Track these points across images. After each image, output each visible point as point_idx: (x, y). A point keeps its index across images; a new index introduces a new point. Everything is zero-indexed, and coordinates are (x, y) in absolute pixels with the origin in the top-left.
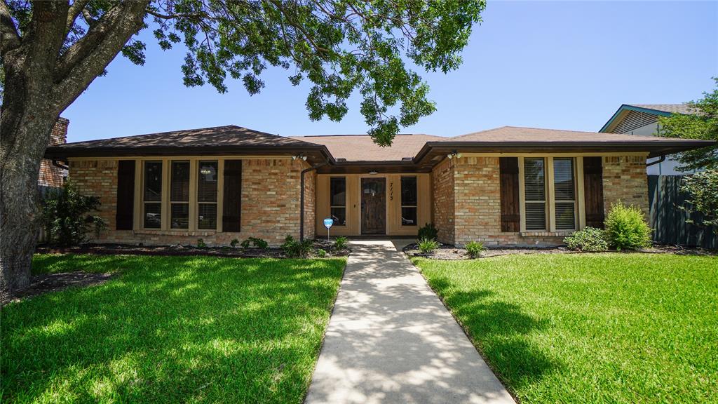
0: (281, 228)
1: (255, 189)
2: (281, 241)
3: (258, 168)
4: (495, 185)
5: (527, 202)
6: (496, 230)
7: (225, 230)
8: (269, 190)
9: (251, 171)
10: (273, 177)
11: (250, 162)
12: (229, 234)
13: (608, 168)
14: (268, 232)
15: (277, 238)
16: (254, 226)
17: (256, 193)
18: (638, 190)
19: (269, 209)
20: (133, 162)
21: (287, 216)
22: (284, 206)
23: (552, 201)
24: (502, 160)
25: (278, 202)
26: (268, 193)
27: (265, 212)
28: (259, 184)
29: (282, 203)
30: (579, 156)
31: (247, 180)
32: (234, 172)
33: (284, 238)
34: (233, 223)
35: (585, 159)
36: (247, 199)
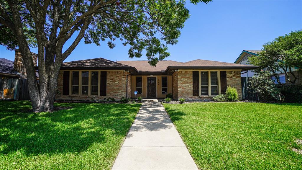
0: (120, 94)
1: (111, 81)
2: (120, 99)
3: (112, 74)
4: (191, 80)
5: (202, 86)
6: (192, 95)
7: (101, 95)
8: (116, 82)
9: (110, 75)
10: (117, 77)
11: (109, 72)
12: (102, 96)
13: (228, 75)
14: (115, 96)
15: (119, 98)
16: (111, 94)
17: (111, 82)
18: (238, 82)
19: (116, 88)
20: (69, 72)
21: (122, 90)
22: (121, 87)
23: (210, 85)
24: (193, 72)
25: (119, 86)
26: (116, 83)
27: (115, 89)
28: (113, 79)
29: (120, 86)
30: (219, 71)
31: (108, 78)
32: (104, 75)
33: (121, 98)
34: (103, 93)
35: (221, 72)
36: (108, 85)
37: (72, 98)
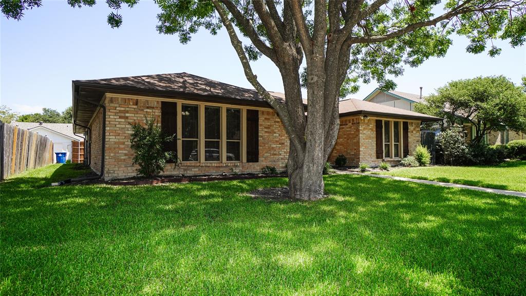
0: (282, 159)
1: (266, 132)
2: (282, 168)
3: (268, 117)
4: (374, 135)
5: (385, 143)
6: (374, 158)
7: (248, 161)
8: (275, 133)
9: (264, 119)
10: (277, 124)
11: (263, 112)
12: (251, 164)
13: (411, 128)
14: (274, 161)
15: (280, 165)
16: (266, 158)
17: (267, 134)
18: (417, 138)
19: (275, 146)
20: (175, 104)
21: (285, 150)
22: (283, 144)
23: (393, 143)
24: (377, 120)
25: (280, 141)
26: (275, 135)
27: (273, 148)
28: (269, 128)
29: (283, 142)
30: (402, 122)
31: (261, 125)
32: (253, 118)
33: (284, 165)
34: (253, 156)
35: (404, 123)
36: (261, 139)
37: (185, 170)
